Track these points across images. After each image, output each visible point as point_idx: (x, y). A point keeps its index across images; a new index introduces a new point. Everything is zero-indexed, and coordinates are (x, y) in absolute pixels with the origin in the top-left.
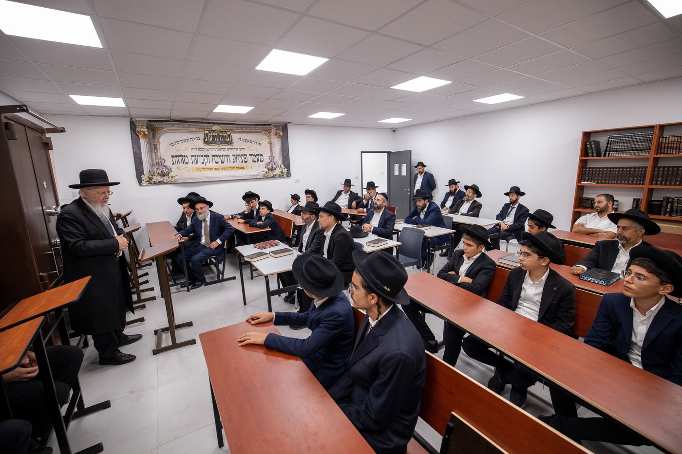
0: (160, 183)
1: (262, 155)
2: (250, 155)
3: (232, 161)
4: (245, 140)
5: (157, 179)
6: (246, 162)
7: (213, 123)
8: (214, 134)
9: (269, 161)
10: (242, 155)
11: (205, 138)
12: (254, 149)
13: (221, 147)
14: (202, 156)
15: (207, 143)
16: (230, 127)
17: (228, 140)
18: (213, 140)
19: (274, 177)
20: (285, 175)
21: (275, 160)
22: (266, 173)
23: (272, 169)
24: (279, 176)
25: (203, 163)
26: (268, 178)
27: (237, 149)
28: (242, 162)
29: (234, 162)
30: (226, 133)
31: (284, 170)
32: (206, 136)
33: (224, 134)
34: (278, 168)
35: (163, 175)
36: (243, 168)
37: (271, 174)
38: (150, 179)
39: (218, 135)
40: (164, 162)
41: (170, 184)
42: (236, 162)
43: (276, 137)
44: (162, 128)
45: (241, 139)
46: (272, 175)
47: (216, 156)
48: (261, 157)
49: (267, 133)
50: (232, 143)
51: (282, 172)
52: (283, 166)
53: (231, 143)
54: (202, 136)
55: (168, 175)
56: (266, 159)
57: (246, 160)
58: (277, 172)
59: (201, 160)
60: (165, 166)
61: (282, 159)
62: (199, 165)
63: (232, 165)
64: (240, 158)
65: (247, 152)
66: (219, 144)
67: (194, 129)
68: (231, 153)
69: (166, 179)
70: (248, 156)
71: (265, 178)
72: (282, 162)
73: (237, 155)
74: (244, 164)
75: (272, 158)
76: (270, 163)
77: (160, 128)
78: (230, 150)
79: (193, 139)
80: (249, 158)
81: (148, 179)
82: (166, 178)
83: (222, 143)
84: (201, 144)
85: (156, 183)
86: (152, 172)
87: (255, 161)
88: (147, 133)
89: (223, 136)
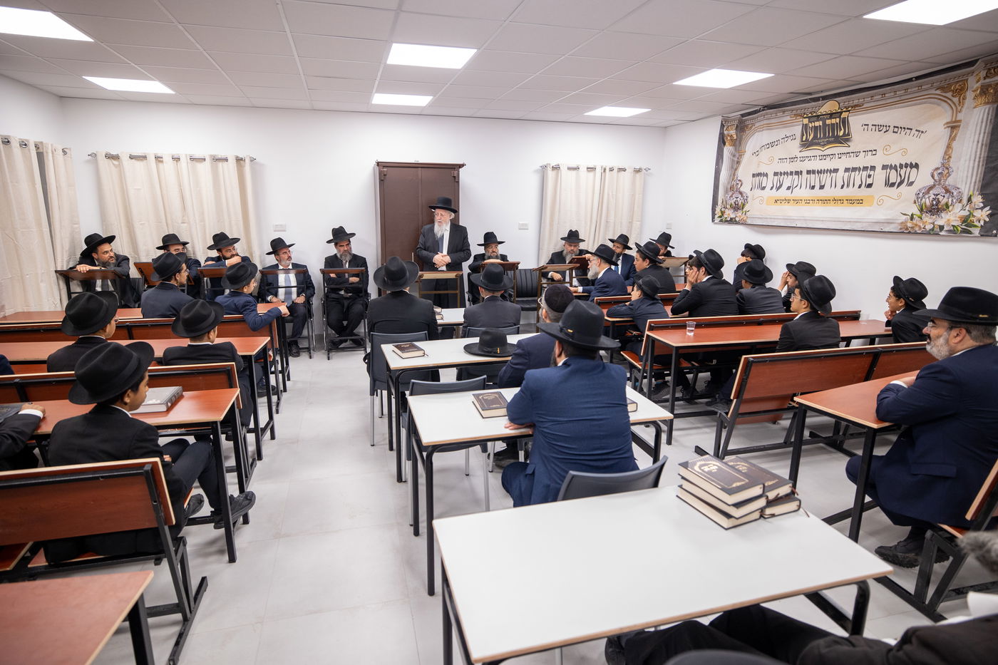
0: (732, 221)
1: (917, 166)
2: (884, 167)
3: (840, 184)
4: (879, 127)
5: (730, 214)
6: (870, 186)
7: (825, 98)
8: (817, 124)
9: (931, 182)
10: (865, 168)
11: (803, 135)
12: (897, 150)
13: (826, 153)
14: (791, 173)
15: (806, 144)
16: (855, 99)
17: (841, 133)
18: (815, 137)
19: (933, 233)
20: (976, 232)
21: (950, 181)
22: (912, 218)
23: (935, 209)
24: (954, 231)
25: (789, 188)
26: (916, 233)
27: (857, 154)
28: (860, 187)
29: (842, 187)
30: (840, 117)
31: (978, 214)
32: (805, 127)
33: (833, 121)
34: (958, 206)
35: (736, 208)
36: (860, 202)
37: (928, 221)
38: (723, 213)
39: (824, 123)
40: (741, 185)
41: (742, 224)
42: (848, 186)
43: (983, 99)
44: (753, 124)
45: (870, 127)
46: (929, 227)
47: (814, 172)
48: (914, 170)
49: (949, 95)
50: (848, 140)
51: (965, 220)
52: (978, 200)
53: (845, 139)
54: (797, 130)
55: (743, 208)
56: (923, 179)
57: (869, 181)
58: (952, 217)
59: (787, 181)
60: (741, 193)
61: (980, 176)
62: (783, 193)
63: (838, 193)
64: (857, 177)
65: (878, 161)
66: (824, 145)
67: (788, 118)
68: (842, 164)
69: (739, 215)
70: (879, 169)
71: (906, 232)
72: (978, 185)
73: (854, 169)
74: (865, 192)
75: (944, 170)
76: (931, 188)
77: (750, 126)
78: (843, 157)
79: (786, 139)
80: (879, 176)
81: (720, 214)
82: (739, 213)
83: (829, 143)
84: (794, 147)
85: (727, 221)
86: (724, 203)
87: (893, 185)
88: (735, 137)
89: (833, 125)
